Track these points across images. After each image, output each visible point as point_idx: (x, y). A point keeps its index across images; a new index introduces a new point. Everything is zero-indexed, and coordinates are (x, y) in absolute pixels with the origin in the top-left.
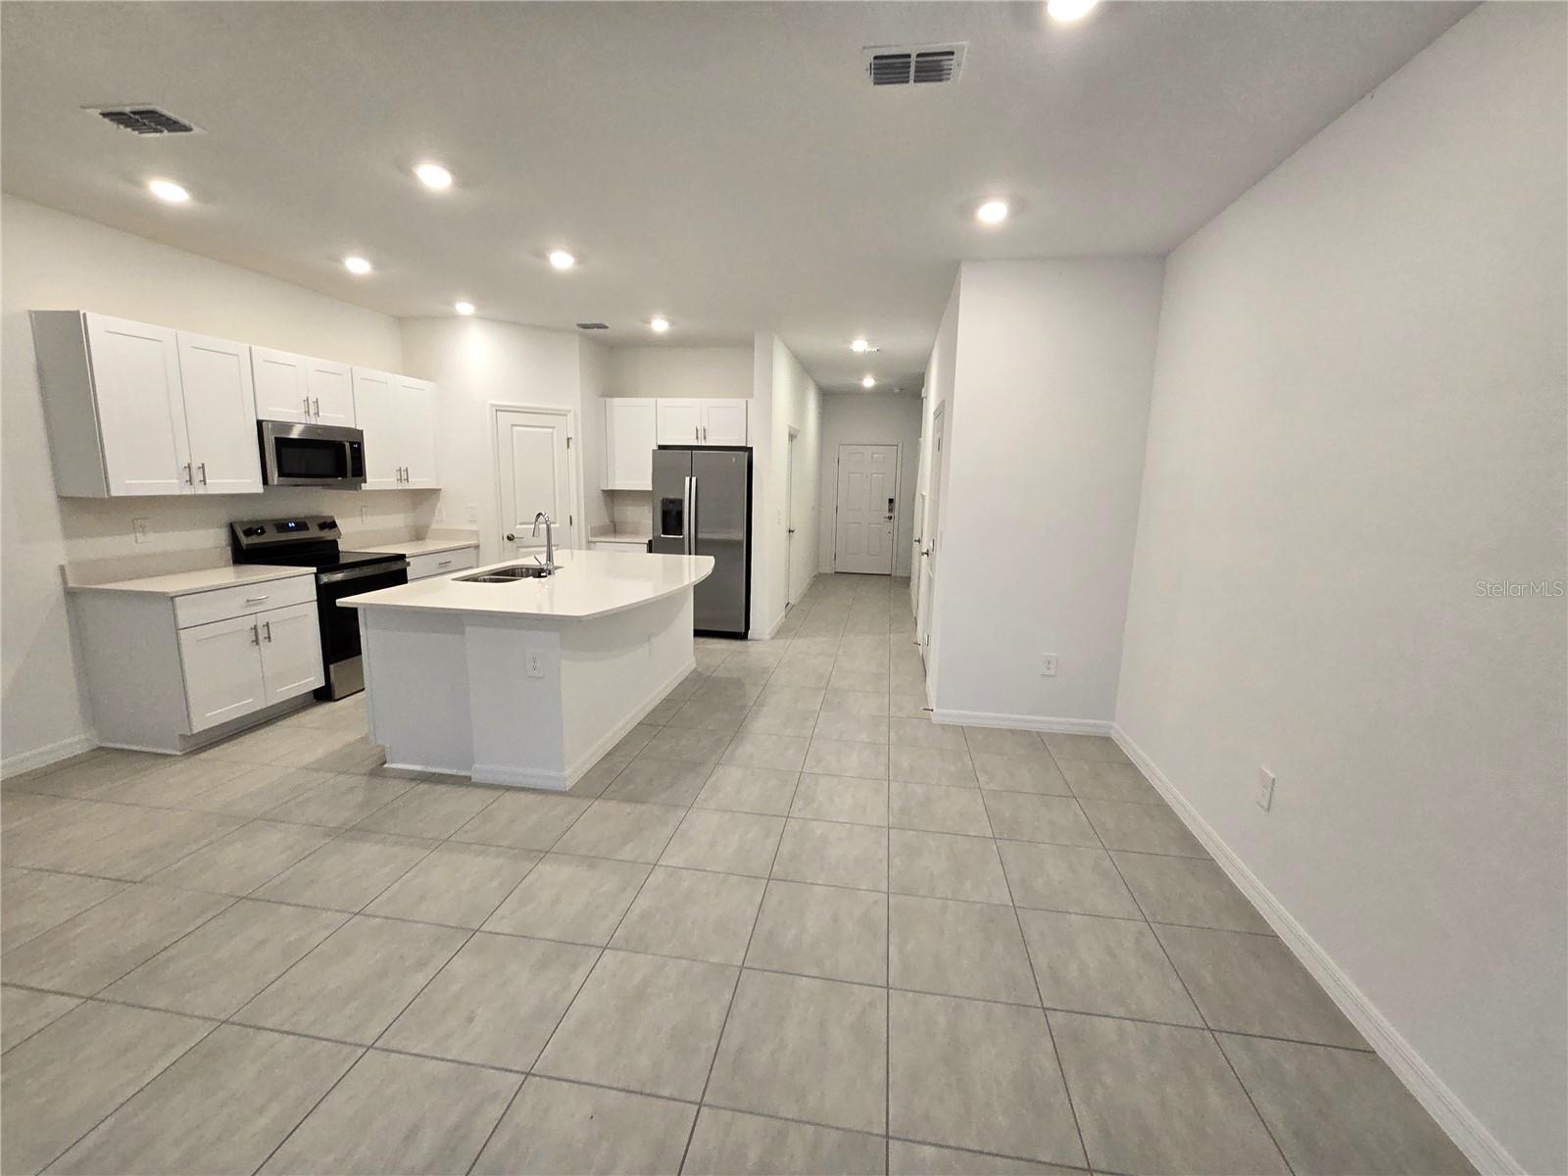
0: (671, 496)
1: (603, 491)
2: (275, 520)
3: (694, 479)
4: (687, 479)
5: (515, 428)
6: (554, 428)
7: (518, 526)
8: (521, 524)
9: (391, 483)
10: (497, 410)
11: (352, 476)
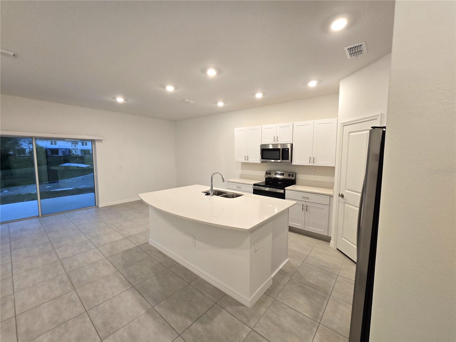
5: (351, 134)
7: (346, 191)
9: (306, 163)
10: (344, 126)
11: (282, 160)
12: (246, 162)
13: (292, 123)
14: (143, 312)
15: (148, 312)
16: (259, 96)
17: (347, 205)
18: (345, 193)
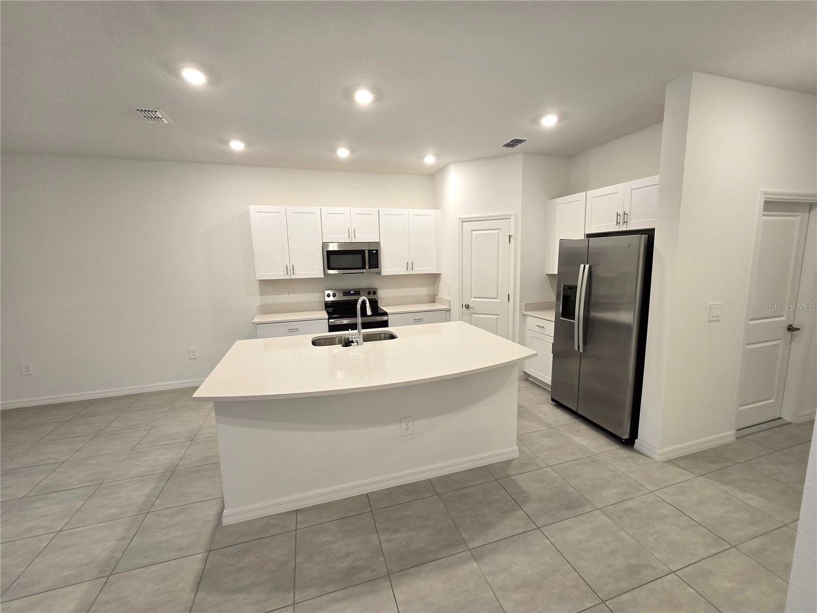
0: (570, 284)
1: (547, 274)
2: (344, 290)
3: (587, 266)
4: (582, 266)
5: (474, 232)
6: (500, 229)
7: (473, 299)
8: (475, 298)
9: (402, 271)
10: (463, 222)
11: (369, 268)
12: (287, 277)
13: (377, 209)
14: (474, 565)
15: (476, 558)
16: (343, 153)
17: (474, 315)
18: (472, 302)
